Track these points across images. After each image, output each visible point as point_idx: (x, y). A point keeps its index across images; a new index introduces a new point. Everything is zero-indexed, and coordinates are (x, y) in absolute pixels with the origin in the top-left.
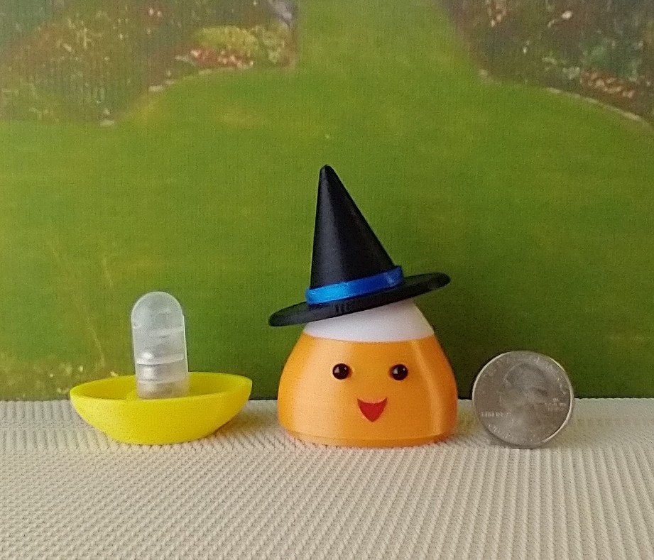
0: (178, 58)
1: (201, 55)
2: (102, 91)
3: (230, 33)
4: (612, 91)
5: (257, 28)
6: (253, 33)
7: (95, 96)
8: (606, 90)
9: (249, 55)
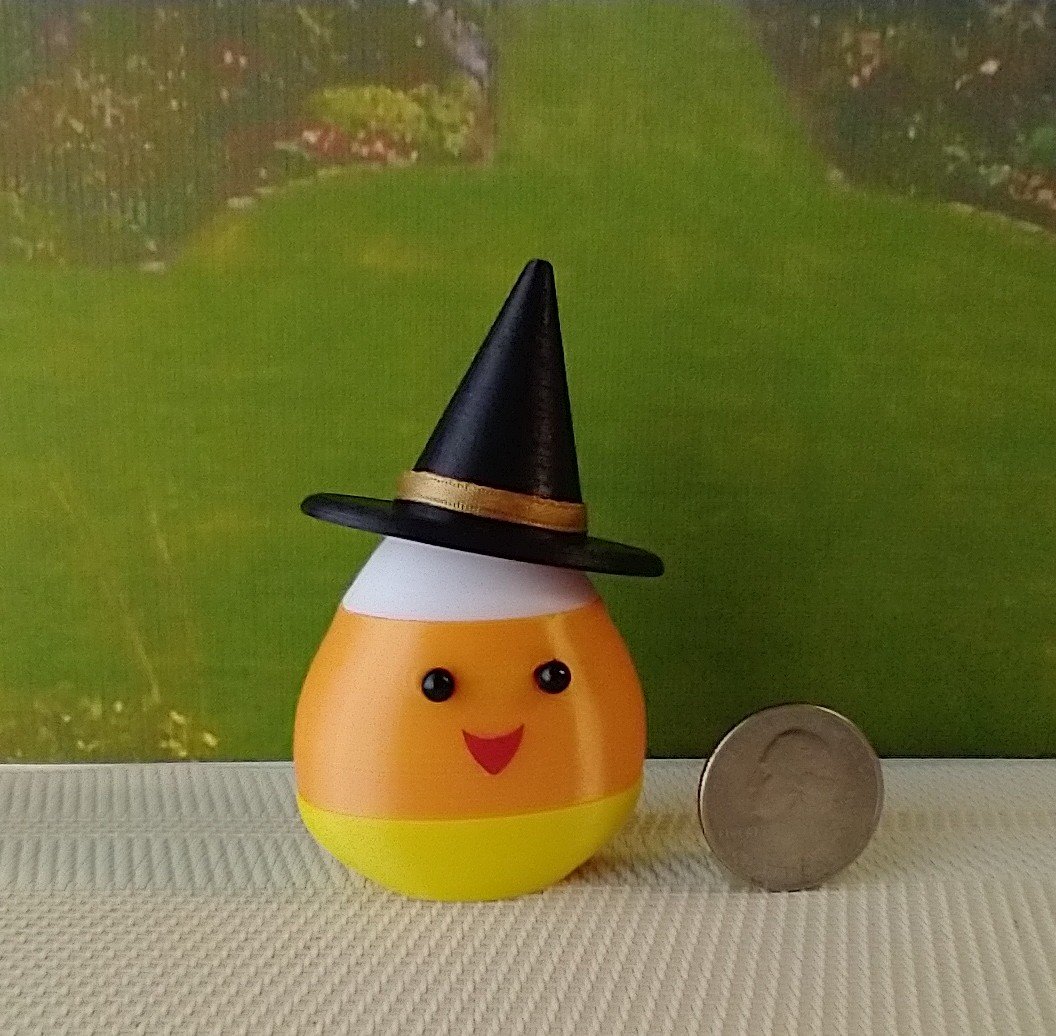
0: (280, 145)
1: (321, 140)
2: (142, 205)
3: (374, 100)
5: (423, 89)
6: (417, 99)
7: (129, 215)
9: (408, 139)
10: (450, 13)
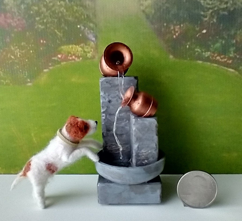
0: (53, 58)
1: (62, 57)
2: (26, 72)
3: (72, 48)
4: (223, 60)
5: (82, 45)
6: (81, 47)
7: (24, 74)
8: (221, 60)
9: (80, 55)
10: (87, 29)
